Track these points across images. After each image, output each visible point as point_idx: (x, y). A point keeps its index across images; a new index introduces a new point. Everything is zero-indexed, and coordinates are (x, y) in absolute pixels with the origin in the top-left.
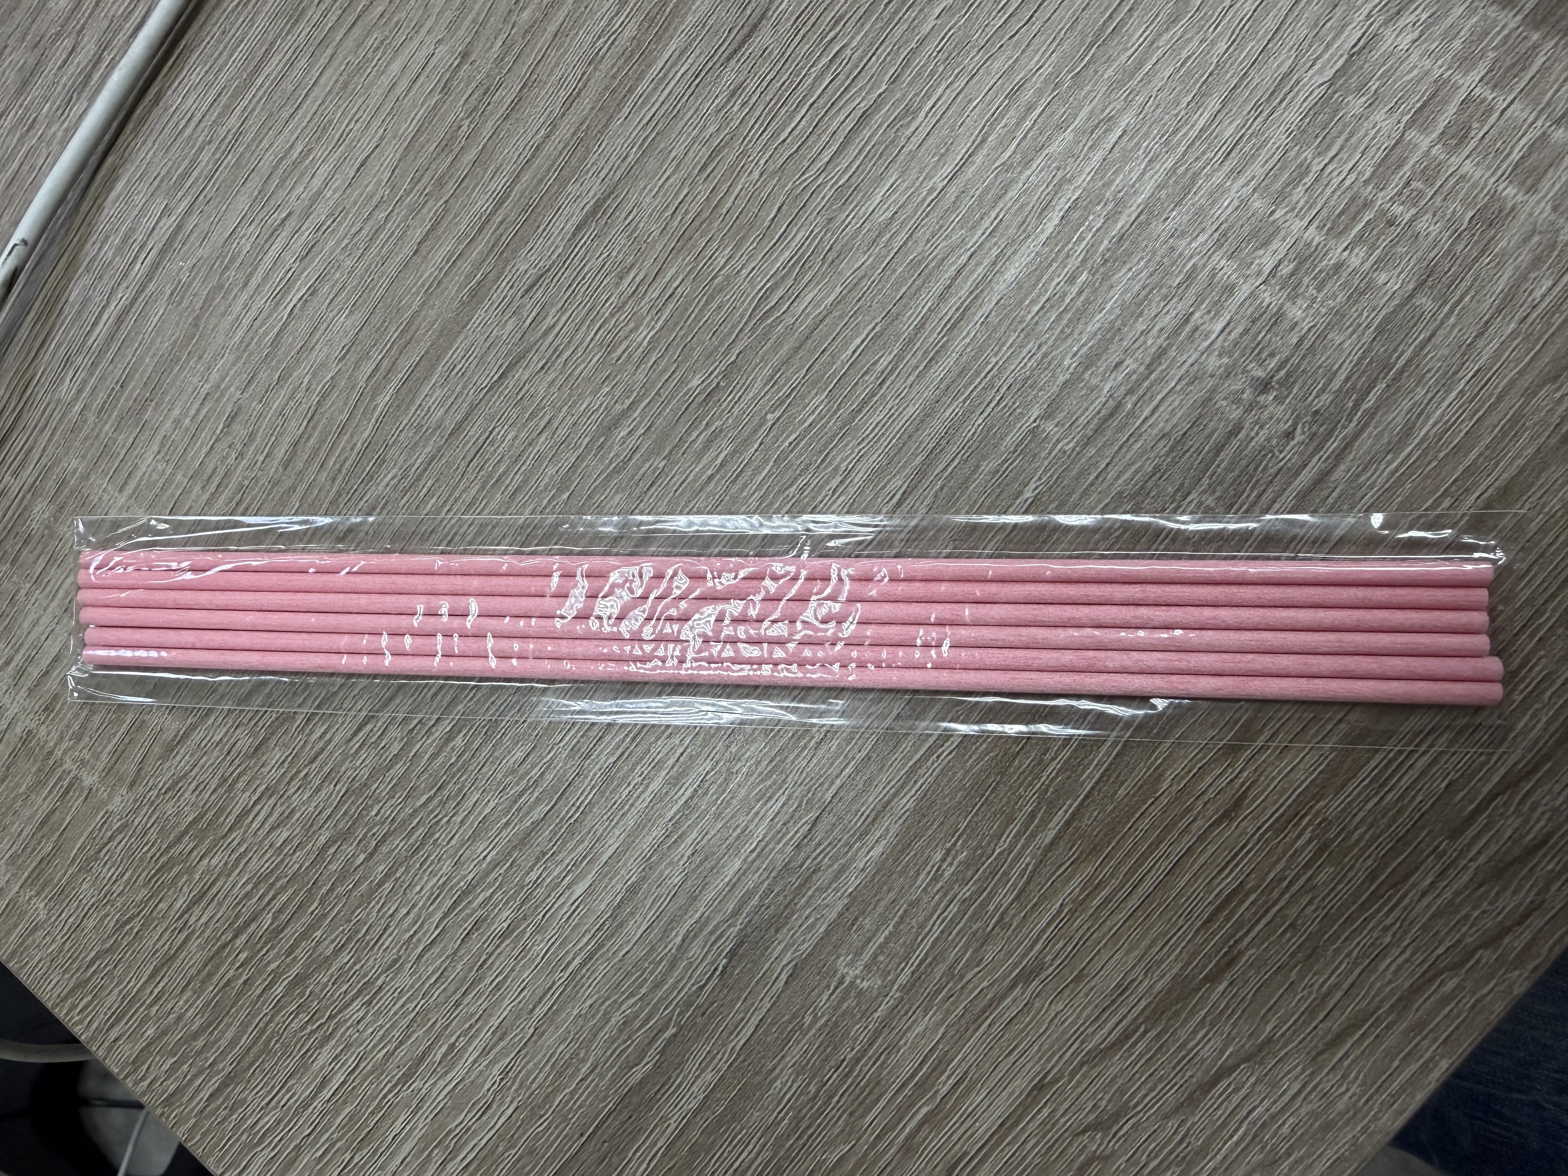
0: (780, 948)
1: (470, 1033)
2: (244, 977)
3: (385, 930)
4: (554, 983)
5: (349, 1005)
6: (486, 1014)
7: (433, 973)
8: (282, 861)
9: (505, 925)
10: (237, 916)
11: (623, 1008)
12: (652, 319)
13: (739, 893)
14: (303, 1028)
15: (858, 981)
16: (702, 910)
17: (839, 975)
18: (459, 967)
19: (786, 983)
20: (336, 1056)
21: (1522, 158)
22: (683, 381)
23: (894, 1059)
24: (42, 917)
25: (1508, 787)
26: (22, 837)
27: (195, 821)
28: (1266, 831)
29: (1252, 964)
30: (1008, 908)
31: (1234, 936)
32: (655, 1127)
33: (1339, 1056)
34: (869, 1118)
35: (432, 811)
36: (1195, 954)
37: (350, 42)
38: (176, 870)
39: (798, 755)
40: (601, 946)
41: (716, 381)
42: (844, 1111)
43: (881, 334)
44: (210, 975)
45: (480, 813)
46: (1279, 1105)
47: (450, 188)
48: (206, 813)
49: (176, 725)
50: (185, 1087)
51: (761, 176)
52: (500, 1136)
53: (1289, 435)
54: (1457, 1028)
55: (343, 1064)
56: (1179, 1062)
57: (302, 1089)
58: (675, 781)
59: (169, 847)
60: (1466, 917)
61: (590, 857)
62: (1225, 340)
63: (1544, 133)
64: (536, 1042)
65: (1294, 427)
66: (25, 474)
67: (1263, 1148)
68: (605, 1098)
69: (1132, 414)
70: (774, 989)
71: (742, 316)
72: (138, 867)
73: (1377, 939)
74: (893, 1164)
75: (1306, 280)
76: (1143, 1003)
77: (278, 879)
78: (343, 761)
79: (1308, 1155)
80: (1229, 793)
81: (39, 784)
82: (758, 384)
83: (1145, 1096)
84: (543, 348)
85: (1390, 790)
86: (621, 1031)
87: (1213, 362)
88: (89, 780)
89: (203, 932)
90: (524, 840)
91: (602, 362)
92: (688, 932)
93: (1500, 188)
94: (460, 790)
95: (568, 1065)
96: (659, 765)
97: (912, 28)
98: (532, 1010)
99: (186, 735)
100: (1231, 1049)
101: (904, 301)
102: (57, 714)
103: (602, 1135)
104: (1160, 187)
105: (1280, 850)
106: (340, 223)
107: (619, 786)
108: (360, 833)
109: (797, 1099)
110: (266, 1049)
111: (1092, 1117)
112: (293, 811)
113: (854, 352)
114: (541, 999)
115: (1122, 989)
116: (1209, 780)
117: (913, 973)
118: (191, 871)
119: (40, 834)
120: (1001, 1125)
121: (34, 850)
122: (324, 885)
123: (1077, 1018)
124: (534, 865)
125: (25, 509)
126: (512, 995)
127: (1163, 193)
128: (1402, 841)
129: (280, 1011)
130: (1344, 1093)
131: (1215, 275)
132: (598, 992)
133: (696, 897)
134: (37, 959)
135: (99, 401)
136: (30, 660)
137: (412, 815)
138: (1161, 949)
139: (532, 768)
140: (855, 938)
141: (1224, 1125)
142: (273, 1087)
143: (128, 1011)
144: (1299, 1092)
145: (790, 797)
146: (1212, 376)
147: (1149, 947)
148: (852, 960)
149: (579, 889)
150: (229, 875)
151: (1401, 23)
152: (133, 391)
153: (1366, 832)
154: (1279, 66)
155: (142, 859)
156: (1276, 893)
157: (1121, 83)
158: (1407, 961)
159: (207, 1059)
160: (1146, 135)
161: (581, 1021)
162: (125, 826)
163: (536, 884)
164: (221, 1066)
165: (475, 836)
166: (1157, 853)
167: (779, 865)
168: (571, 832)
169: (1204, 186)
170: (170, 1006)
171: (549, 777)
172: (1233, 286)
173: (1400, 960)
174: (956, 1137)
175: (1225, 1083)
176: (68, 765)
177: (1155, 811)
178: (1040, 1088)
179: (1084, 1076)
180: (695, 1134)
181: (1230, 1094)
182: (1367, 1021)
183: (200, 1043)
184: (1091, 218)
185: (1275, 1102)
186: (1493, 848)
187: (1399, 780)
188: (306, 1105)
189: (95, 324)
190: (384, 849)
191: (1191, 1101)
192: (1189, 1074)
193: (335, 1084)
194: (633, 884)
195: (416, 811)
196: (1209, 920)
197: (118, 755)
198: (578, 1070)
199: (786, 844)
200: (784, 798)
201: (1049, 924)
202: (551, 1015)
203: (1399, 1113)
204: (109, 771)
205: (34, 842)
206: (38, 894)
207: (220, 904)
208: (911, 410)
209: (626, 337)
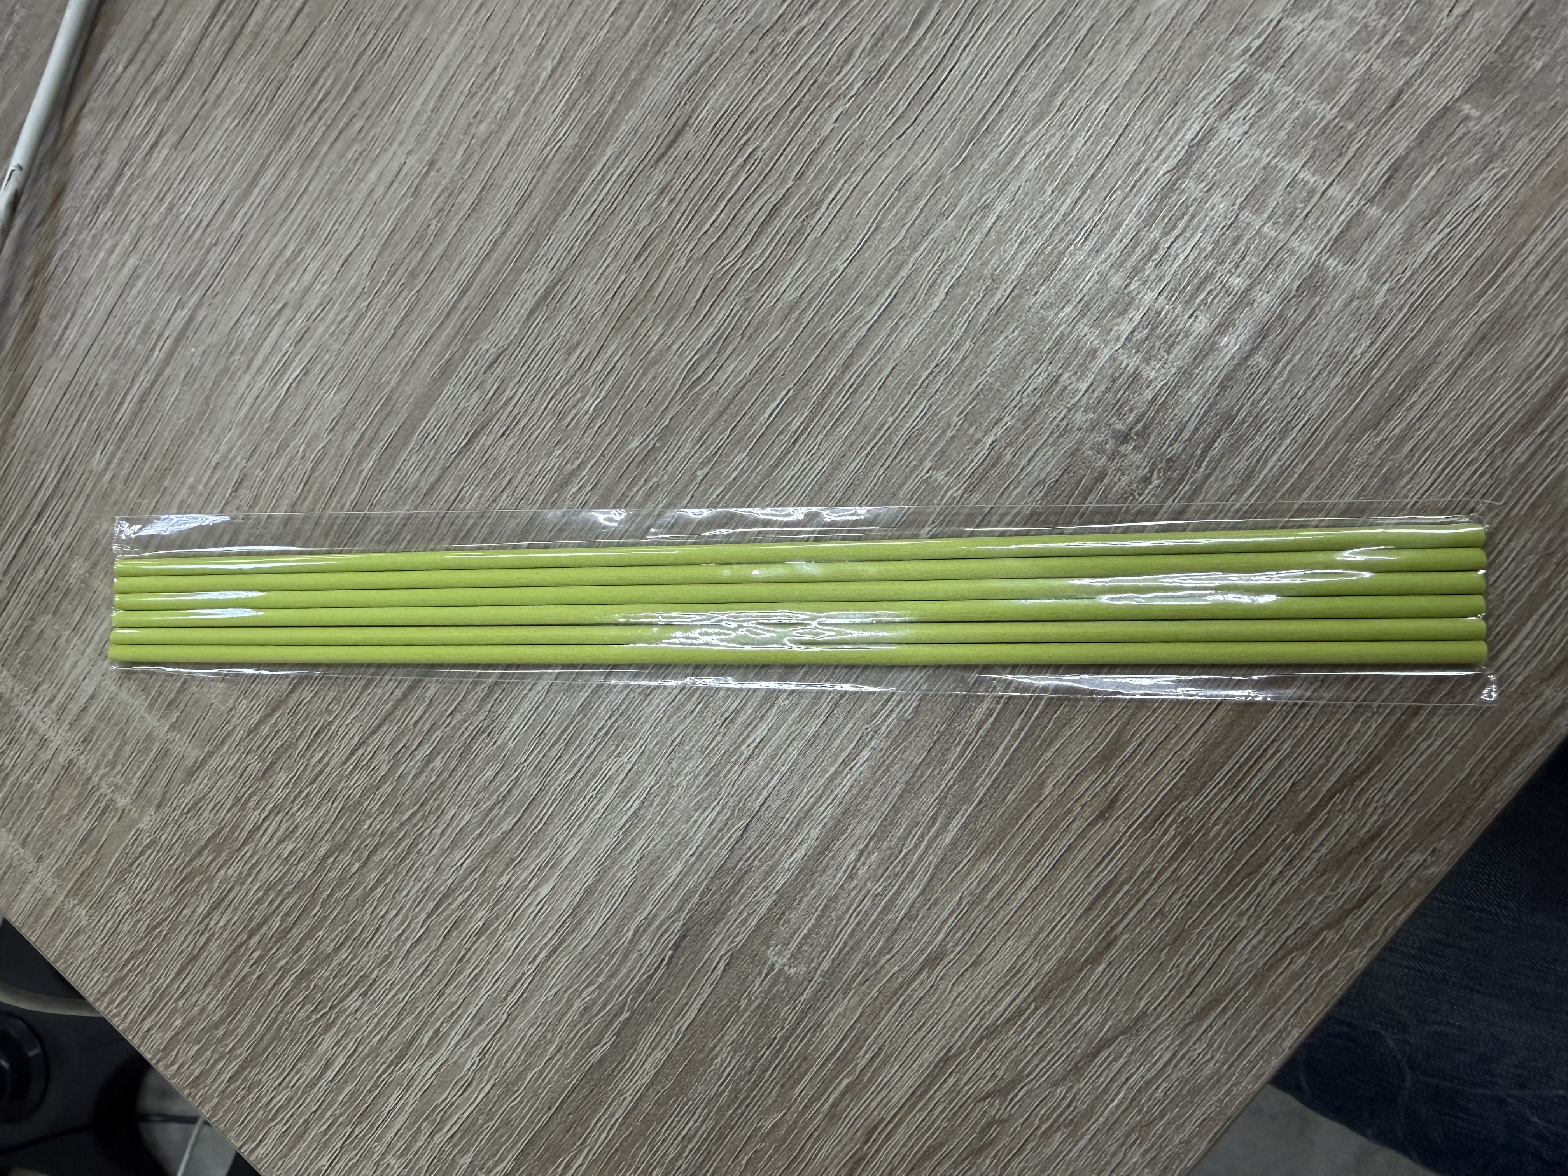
0: (718, 940)
1: (453, 1019)
2: (258, 974)
3: (378, 929)
4: (524, 974)
5: (348, 996)
6: (466, 1003)
7: (420, 967)
8: (288, 871)
9: (481, 923)
10: (251, 919)
11: (584, 995)
12: (596, 389)
13: (681, 893)
14: (309, 1017)
15: (786, 968)
16: (650, 908)
17: (769, 963)
18: (442, 961)
19: (724, 971)
20: (338, 1042)
21: (1342, 232)
22: (624, 443)
23: (819, 1035)
24: (84, 923)
25: (1344, 787)
26: (67, 852)
27: (214, 836)
28: (1136, 829)
29: (1126, 947)
30: (914, 902)
31: (1110, 922)
32: (614, 1099)
33: (1204, 1028)
34: (797, 1090)
35: (416, 825)
36: (1077, 939)
37: (333, 155)
38: (197, 879)
39: (730, 771)
40: (563, 941)
41: (652, 443)
42: (777, 1083)
43: (794, 397)
44: (228, 972)
45: (457, 826)
46: (1153, 1072)
47: (422, 278)
48: (222, 829)
49: (195, 753)
50: (208, 1071)
51: (688, 262)
52: (479, 1110)
53: (1147, 480)
54: (1306, 1000)
55: (344, 1048)
56: (1065, 1036)
57: (309, 1071)
58: (624, 795)
59: (192, 860)
60: (1311, 902)
61: (552, 863)
62: (1089, 398)
63: (1360, 211)
64: (509, 1026)
65: (1152, 472)
66: (63, 535)
67: (1140, 1111)
68: (570, 1075)
69: (1010, 464)
70: (713, 977)
71: (674, 385)
72: (166, 877)
73: (1234, 923)
74: (821, 1128)
75: (1158, 344)
76: (1033, 984)
77: (285, 886)
78: (339, 782)
79: (1179, 1116)
80: (1105, 796)
81: (80, 806)
82: (689, 444)
83: (1037, 1066)
84: (503, 417)
85: (1243, 790)
86: (582, 1015)
87: (1080, 418)
88: (122, 802)
89: (222, 934)
90: (495, 850)
91: (555, 428)
92: (638, 928)
93: (1323, 260)
94: (439, 806)
95: (536, 1047)
96: (610, 780)
97: (814, 131)
98: (506, 998)
99: (204, 762)
100: (1110, 1023)
101: (813, 369)
102: (94, 745)
103: (567, 1108)
104: (1030, 265)
105: (1148, 845)
106: (328, 313)
107: (575, 799)
108: (355, 844)
109: (736, 1073)
110: (277, 1037)
111: (991, 1085)
112: (296, 827)
113: (771, 415)
114: (513, 988)
115: (1015, 972)
116: (1086, 785)
117: (833, 960)
118: (210, 880)
119: (81, 850)
120: (913, 1093)
121: (76, 864)
122: (326, 890)
123: (977, 998)
124: (505, 870)
125: (64, 566)
126: (487, 985)
127: (1034, 271)
128: (1255, 835)
129: (288, 1002)
130: (1209, 1060)
131: (1079, 342)
132: (562, 981)
133: (644, 897)
134: (81, 959)
135: (125, 471)
136: (70, 698)
137: (399, 829)
138: (1048, 936)
139: (501, 785)
140: (783, 930)
141: (1106, 1091)
142: (284, 1069)
143: (158, 1005)
144: (1170, 1060)
145: (723, 807)
146: (1079, 429)
147: (1039, 933)
148: (780, 950)
149: (544, 891)
150: (243, 884)
151: (1233, 117)
152: (154, 461)
153: (1223, 828)
154: (1129, 158)
155: (168, 871)
156: (1145, 885)
157: (995, 175)
158: (1261, 942)
159: (227, 1045)
160: (1017, 220)
161: (547, 1008)
162: (153, 842)
163: (507, 887)
164: (239, 1052)
165: (454, 844)
166: (1043, 850)
167: (716, 865)
168: (535, 841)
169: (1069, 262)
170: (194, 999)
171: (516, 793)
172: (1096, 351)
173: (1254, 942)
174: (874, 1104)
175: (1105, 1053)
176: (104, 789)
177: (1039, 813)
178: (946, 1060)
179: (984, 1049)
180: (647, 1106)
181: (1110, 1063)
182: (1227, 996)
183: (221, 1032)
184: (972, 293)
185: (1150, 1069)
186: (1333, 840)
187: (1249, 782)
188: (312, 1085)
189: (121, 404)
190: (376, 858)
191: (1077, 1070)
192: (1074, 1045)
193: (337, 1066)
194: (589, 886)
195: (402, 824)
196: (1089, 909)
197: (147, 780)
198: (545, 1050)
199: (721, 848)
200: (718, 808)
201: (950, 915)
202: (522, 1002)
203: (1257, 1077)
204: (140, 793)
205: (76, 857)
206: (81, 902)
207: (236, 909)
208: (821, 464)
209: (575, 406)
